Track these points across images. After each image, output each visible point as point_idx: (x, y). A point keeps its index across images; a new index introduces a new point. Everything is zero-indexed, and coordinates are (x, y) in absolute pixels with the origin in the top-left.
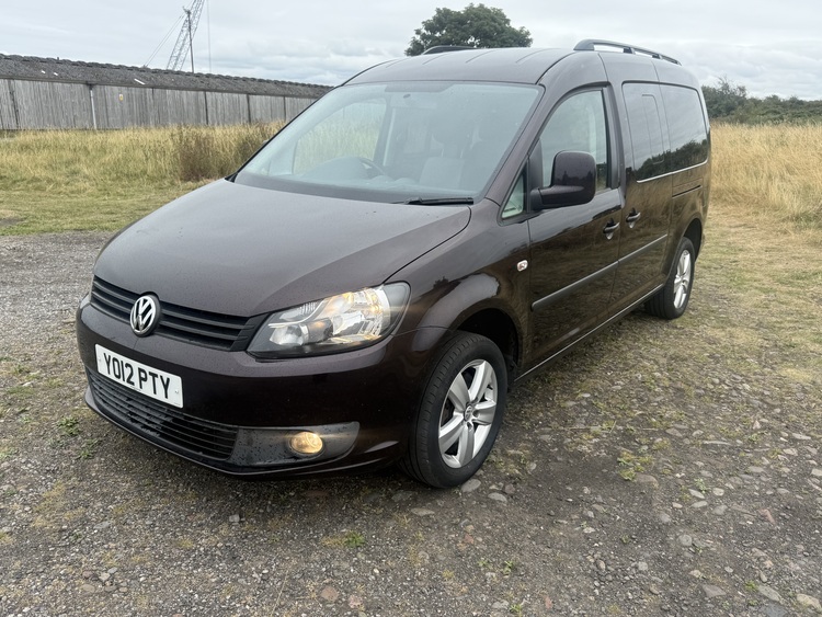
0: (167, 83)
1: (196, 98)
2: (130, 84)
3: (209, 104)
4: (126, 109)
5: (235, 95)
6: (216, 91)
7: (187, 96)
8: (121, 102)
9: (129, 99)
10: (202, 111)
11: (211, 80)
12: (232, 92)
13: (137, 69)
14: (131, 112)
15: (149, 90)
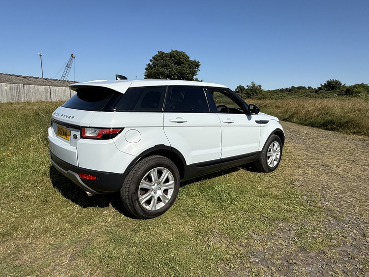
0: (31, 82)
1: (45, 89)
2: (11, 82)
3: (52, 92)
4: (9, 94)
5: (64, 88)
6: (55, 86)
7: (41, 88)
8: (6, 90)
9: (11, 89)
10: (49, 95)
11: (53, 81)
12: (63, 86)
13: (15, 76)
14: (12, 95)
15: (21, 85)
